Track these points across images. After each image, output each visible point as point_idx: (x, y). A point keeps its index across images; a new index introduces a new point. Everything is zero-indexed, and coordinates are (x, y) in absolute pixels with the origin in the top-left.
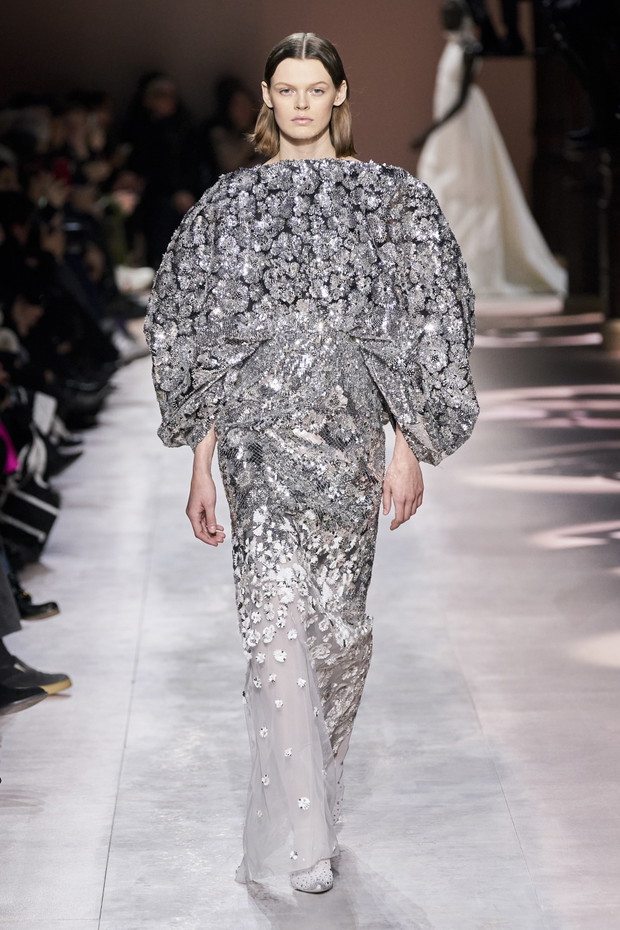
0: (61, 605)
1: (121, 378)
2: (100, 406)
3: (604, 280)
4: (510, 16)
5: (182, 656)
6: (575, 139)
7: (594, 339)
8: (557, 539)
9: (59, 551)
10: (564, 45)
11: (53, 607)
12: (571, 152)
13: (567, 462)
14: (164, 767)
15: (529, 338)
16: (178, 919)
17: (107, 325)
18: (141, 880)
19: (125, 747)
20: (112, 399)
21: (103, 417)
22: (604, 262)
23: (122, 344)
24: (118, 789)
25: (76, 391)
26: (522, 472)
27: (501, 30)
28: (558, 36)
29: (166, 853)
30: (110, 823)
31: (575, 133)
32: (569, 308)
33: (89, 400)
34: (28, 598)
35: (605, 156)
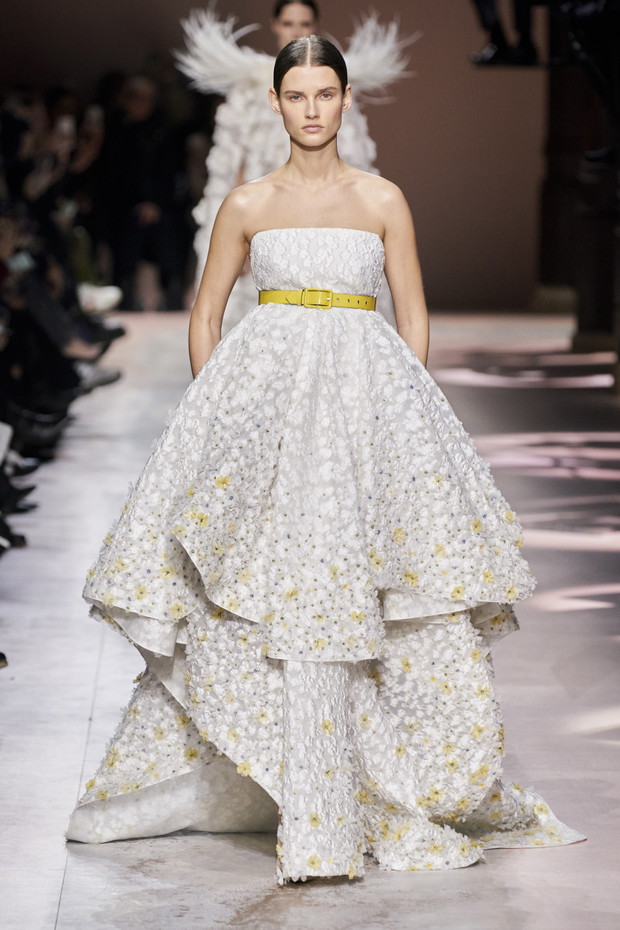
0: (9, 656)
1: (79, 407)
2: (58, 439)
3: (618, 317)
4: (523, 23)
6: (590, 160)
7: (604, 380)
8: (561, 601)
10: (583, 56)
12: (587, 175)
13: (571, 515)
15: (532, 378)
20: (70, 431)
21: (63, 451)
23: (86, 372)
25: (32, 422)
26: (525, 526)
27: (512, 36)
28: (577, 46)
30: (57, 899)
31: (592, 154)
32: (578, 346)
33: (46, 433)
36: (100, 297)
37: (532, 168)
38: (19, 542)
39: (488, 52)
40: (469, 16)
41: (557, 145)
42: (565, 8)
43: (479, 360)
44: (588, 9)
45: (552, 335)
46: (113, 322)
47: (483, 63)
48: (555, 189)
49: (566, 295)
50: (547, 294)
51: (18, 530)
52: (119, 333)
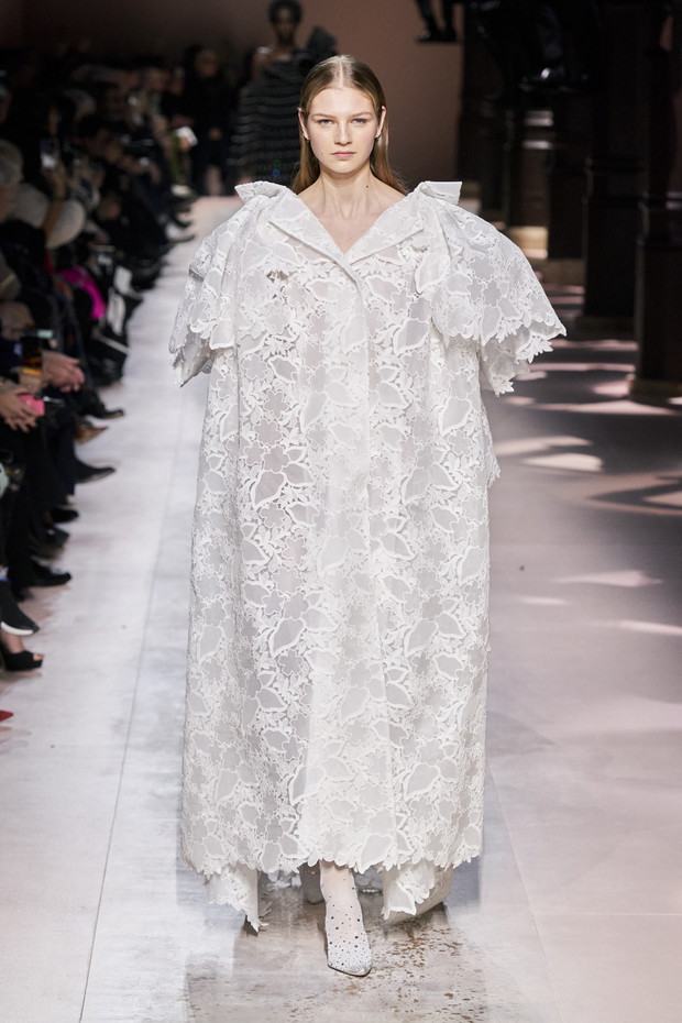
0: (126, 411)
2: (156, 275)
3: (506, 200)
4: (448, 14)
6: (490, 101)
11: (119, 413)
12: (487, 111)
17: (162, 219)
19: (167, 509)
20: (166, 270)
21: (160, 282)
22: (506, 187)
23: (173, 232)
24: (162, 538)
27: (441, 23)
28: (481, 29)
30: (155, 560)
31: (491, 97)
33: (147, 272)
34: (102, 406)
35: (510, 114)
37: (452, 107)
39: (425, 33)
41: (470, 93)
42: (474, 5)
44: (488, 6)
47: (423, 41)
48: (468, 120)
49: (473, 187)
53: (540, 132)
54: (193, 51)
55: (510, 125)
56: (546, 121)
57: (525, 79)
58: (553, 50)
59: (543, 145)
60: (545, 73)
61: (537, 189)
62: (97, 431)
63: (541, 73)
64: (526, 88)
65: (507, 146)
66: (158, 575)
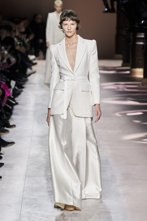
0: (16, 125)
1: (29, 78)
3: (131, 60)
4: (112, 4)
5: (41, 137)
7: (128, 72)
9: (16, 114)
10: (124, 11)
11: (14, 126)
12: (124, 33)
13: (122, 98)
14: (37, 160)
16: (40, 192)
18: (32, 184)
19: (29, 156)
20: (27, 83)
22: (131, 56)
24: (28, 164)
25: (20, 81)
26: (113, 100)
27: (110, 7)
28: (123, 9)
29: (37, 178)
30: (26, 171)
31: (126, 29)
32: (123, 66)
33: (22, 83)
34: (9, 123)
35: (132, 34)
36: (32, 57)
37: (114, 32)
38: (17, 104)
40: (102, 3)
41: (119, 28)
42: (120, 1)
43: (104, 68)
44: (125, 2)
45: (118, 64)
46: (34, 62)
47: (105, 12)
48: (118, 36)
49: (120, 56)
50: (117, 56)
51: (17, 101)
52: (36, 64)
53: (141, 39)
54: (35, 16)
55: (131, 37)
56: (143, 36)
57: (136, 24)
58: (144, 15)
59: (142, 43)
60: (143, 22)
61: (140, 57)
62: (7, 131)
63: (142, 22)
64: (137, 26)
65: (131, 44)
66: (27, 176)
